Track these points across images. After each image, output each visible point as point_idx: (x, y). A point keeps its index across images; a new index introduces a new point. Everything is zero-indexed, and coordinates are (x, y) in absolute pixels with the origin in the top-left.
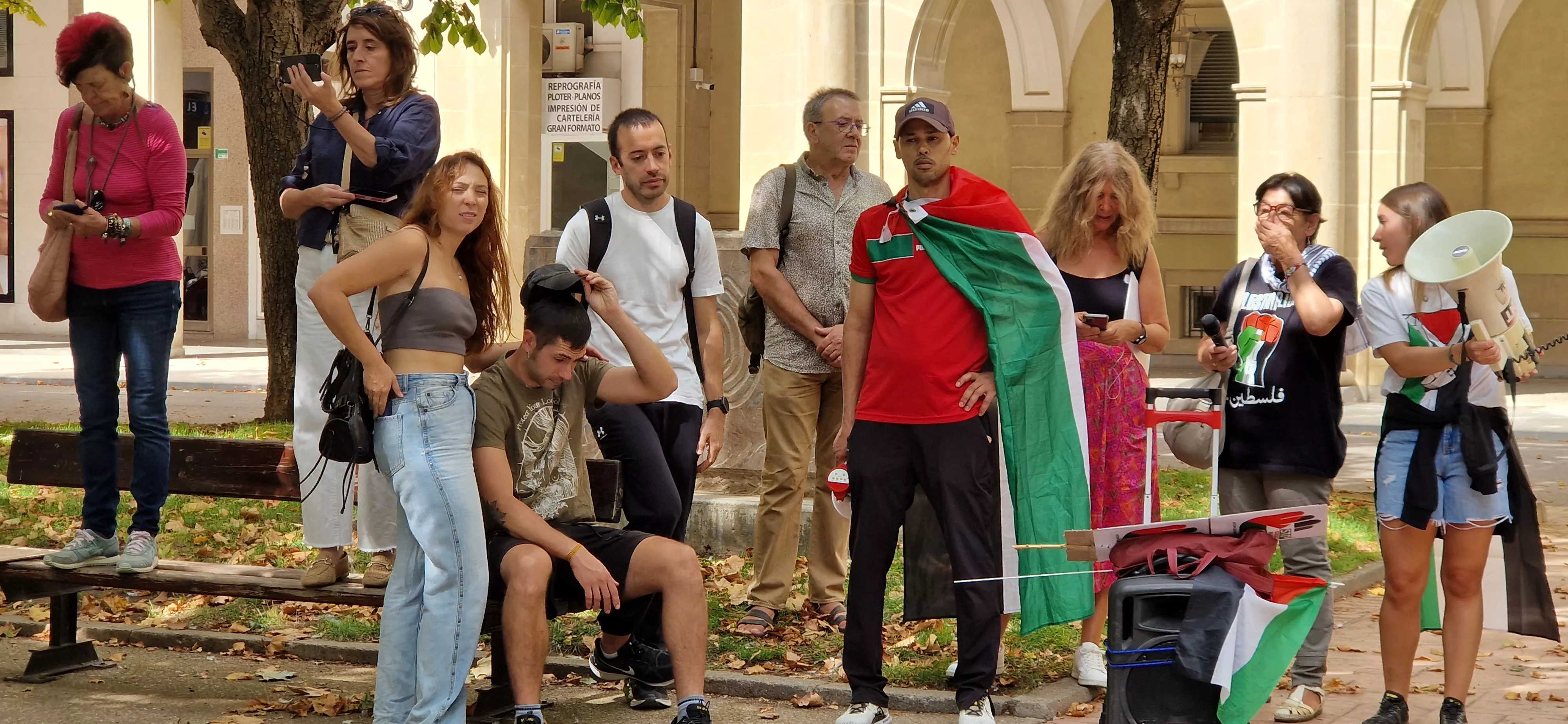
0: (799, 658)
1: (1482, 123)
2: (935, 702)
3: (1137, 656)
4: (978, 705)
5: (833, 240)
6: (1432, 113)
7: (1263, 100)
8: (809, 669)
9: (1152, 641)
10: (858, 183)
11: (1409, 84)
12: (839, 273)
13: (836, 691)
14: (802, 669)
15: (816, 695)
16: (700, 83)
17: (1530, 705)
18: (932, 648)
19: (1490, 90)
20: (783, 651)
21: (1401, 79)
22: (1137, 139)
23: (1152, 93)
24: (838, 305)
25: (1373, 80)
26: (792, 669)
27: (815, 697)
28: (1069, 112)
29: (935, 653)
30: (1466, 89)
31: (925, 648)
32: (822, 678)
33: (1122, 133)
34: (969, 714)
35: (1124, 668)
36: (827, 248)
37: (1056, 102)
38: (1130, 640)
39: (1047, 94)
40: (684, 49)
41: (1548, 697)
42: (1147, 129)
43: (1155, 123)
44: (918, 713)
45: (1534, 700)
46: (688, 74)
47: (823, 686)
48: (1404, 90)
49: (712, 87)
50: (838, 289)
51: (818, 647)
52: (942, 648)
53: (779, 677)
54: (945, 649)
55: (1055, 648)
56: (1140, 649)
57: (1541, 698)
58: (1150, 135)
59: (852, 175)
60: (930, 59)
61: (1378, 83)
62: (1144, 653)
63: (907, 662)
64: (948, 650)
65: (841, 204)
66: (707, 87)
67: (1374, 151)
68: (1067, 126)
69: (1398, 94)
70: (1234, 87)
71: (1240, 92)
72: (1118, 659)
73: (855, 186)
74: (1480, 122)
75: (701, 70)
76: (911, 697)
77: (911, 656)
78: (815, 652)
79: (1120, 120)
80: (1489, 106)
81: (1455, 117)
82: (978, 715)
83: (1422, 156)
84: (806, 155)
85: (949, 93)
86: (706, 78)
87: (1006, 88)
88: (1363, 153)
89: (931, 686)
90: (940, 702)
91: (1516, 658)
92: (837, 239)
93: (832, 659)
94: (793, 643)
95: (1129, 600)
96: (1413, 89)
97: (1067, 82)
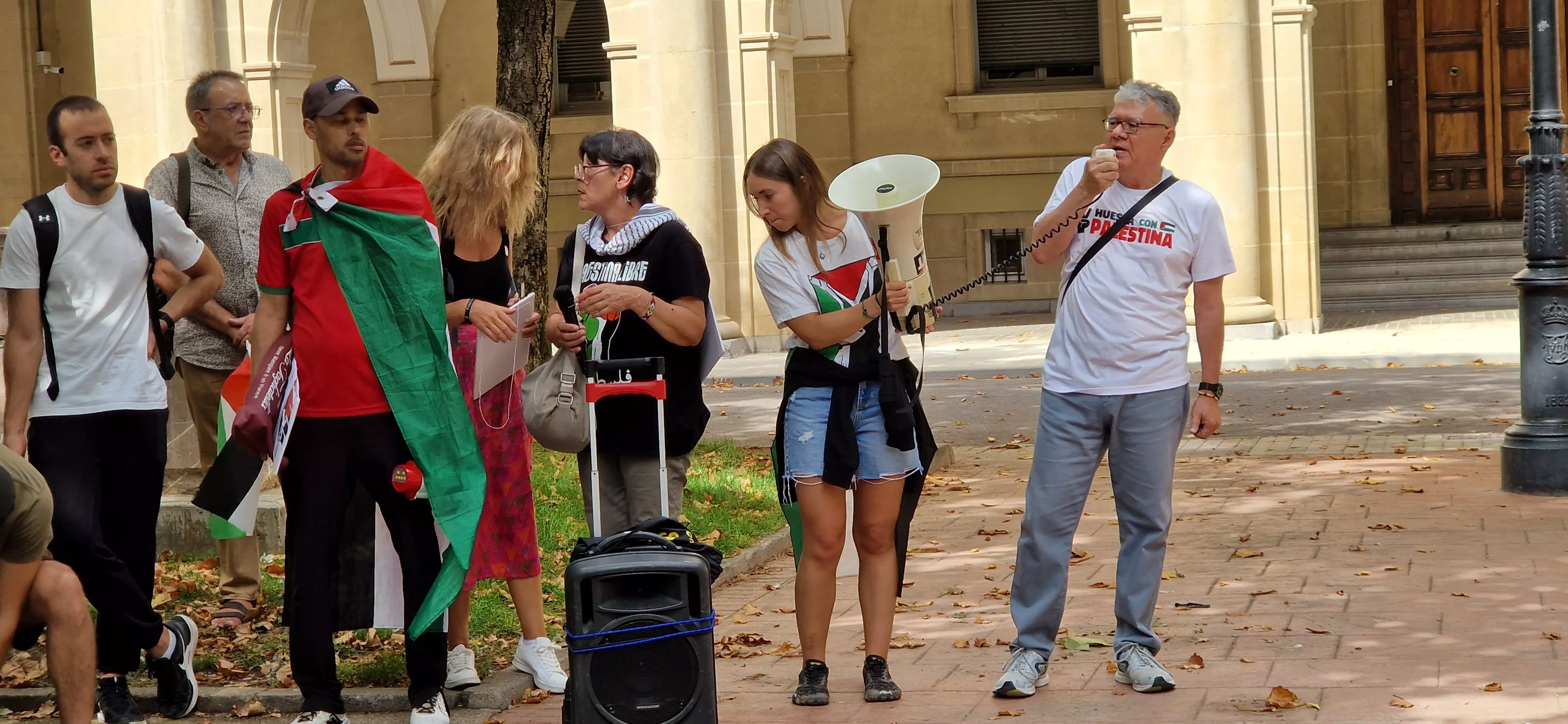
0: (232, 665)
1: (844, 70)
2: (383, 701)
3: (599, 640)
4: (431, 703)
5: (238, 230)
6: (799, 61)
7: (635, 57)
8: (244, 675)
9: (614, 622)
10: (254, 167)
11: (776, 35)
12: (248, 264)
13: (277, 698)
14: (236, 677)
15: (258, 703)
16: (49, 67)
17: (979, 651)
18: (373, 642)
19: (850, 37)
20: (214, 660)
21: (768, 30)
22: (527, 104)
23: (540, 57)
24: (251, 297)
25: (741, 32)
26: (225, 677)
27: (256, 706)
28: (436, 79)
29: (377, 647)
30: (828, 38)
31: (364, 643)
32: (260, 684)
33: (511, 99)
34: (420, 712)
35: (587, 652)
36: (233, 238)
37: (423, 70)
38: (590, 623)
39: (413, 62)
40: (28, 32)
41: (996, 642)
42: (536, 92)
43: (545, 86)
44: (366, 713)
45: (982, 646)
46: (34, 58)
47: (263, 693)
48: (771, 41)
49: (61, 71)
50: (249, 280)
51: (252, 652)
52: (382, 641)
53: (213, 688)
54: (386, 642)
55: (499, 632)
56: (602, 631)
57: (988, 643)
58: (540, 99)
59: (246, 159)
60: (293, 33)
61: (746, 35)
62: (607, 636)
63: (348, 660)
64: (389, 644)
65: (240, 190)
66: (56, 70)
67: (746, 103)
68: (435, 94)
69: (765, 45)
70: (605, 45)
71: (610, 51)
72: (580, 644)
73: (251, 170)
74: (843, 69)
75: (48, 54)
76: (358, 697)
77: (351, 653)
78: (249, 657)
79: (508, 85)
80: (850, 53)
81: (819, 65)
82: (430, 712)
83: (793, 104)
84: (195, 141)
85: (314, 67)
86: (55, 62)
87: (370, 59)
88: (735, 104)
89: (377, 684)
90: (388, 700)
91: (956, 605)
92: (242, 228)
93: (268, 663)
94: (224, 650)
95: (588, 581)
96: (780, 40)
97: (433, 49)
